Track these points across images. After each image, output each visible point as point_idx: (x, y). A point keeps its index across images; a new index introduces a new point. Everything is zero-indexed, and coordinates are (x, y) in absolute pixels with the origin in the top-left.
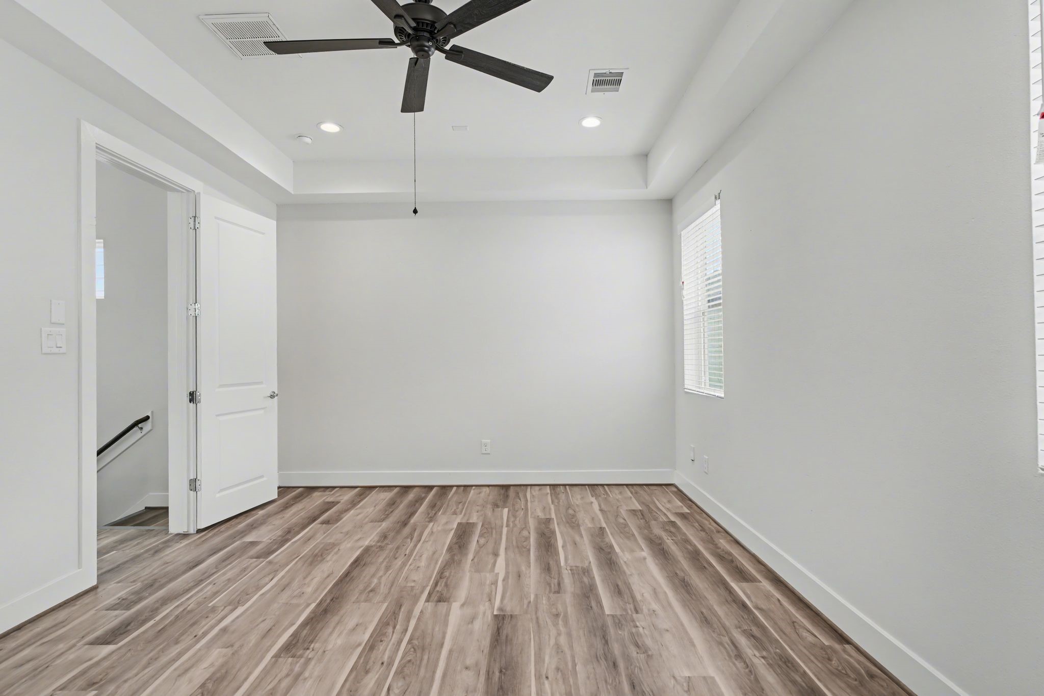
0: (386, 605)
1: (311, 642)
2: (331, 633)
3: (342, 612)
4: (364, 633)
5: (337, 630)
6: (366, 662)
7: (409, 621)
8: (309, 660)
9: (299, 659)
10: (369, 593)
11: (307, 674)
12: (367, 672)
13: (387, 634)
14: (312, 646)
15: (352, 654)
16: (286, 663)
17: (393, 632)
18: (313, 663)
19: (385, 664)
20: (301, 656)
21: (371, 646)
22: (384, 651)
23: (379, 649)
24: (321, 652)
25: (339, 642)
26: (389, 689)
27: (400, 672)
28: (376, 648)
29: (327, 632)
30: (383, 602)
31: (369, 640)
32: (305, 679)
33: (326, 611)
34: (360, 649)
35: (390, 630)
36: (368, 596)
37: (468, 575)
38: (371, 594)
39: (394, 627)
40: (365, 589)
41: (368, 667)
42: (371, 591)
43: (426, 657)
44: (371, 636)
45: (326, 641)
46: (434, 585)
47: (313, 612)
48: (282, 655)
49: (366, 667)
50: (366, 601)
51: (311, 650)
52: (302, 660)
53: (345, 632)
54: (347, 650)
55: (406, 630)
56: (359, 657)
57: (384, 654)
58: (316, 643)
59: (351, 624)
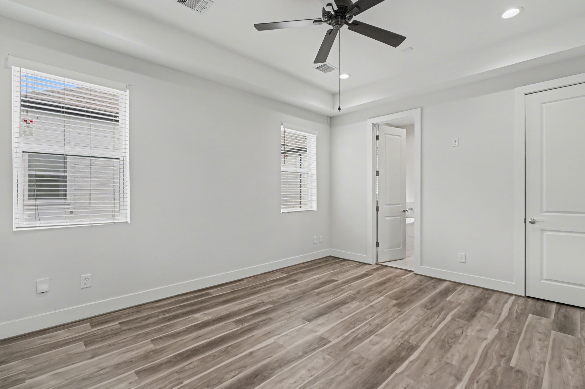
0: (353, 350)
1: (400, 346)
2: (389, 346)
3: (380, 357)
4: (372, 339)
5: (386, 347)
6: (376, 328)
7: (348, 336)
8: (402, 337)
9: (406, 340)
10: (358, 363)
11: (402, 333)
12: (377, 324)
13: (362, 334)
14: (399, 344)
15: (382, 333)
16: (413, 341)
17: (358, 334)
18: (399, 336)
19: (369, 324)
20: (405, 341)
21: (371, 332)
22: (367, 328)
23: (369, 330)
24: (396, 339)
25: (386, 340)
26: (372, 317)
27: (365, 320)
28: (370, 331)
29: (390, 348)
30: (353, 353)
31: (372, 335)
32: (403, 331)
33: (390, 363)
34: (377, 333)
35: (359, 336)
36: (360, 361)
37: (288, 348)
38: (357, 361)
39: (357, 336)
40: (359, 368)
41: (376, 326)
42: (355, 364)
43: (353, 320)
44: (370, 336)
45: (392, 343)
46: (316, 350)
47: (398, 366)
48: (415, 345)
49: (377, 326)
50: (362, 358)
51: (400, 342)
52: (405, 339)
53: (382, 344)
54: (383, 336)
55: (352, 332)
56: (378, 330)
57: (368, 328)
58: (397, 345)
59: (376, 347)
